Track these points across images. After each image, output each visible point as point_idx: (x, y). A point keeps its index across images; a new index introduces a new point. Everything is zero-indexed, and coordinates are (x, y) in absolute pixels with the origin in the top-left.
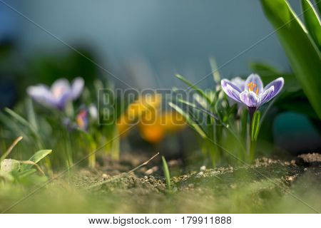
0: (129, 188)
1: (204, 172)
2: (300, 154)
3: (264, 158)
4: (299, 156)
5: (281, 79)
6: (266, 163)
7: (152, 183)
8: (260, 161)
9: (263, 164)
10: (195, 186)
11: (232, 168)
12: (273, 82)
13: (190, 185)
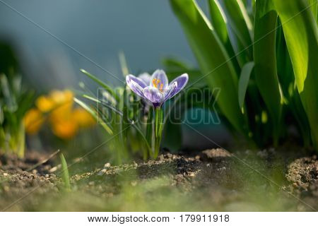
0: (26, 187)
1: (108, 169)
2: (204, 150)
3: (169, 154)
4: (203, 152)
5: (186, 75)
6: (170, 160)
7: (52, 182)
8: (165, 158)
9: (167, 160)
10: (96, 184)
11: (136, 165)
12: (177, 78)
13: (91, 183)
